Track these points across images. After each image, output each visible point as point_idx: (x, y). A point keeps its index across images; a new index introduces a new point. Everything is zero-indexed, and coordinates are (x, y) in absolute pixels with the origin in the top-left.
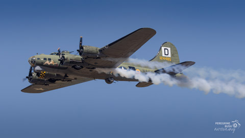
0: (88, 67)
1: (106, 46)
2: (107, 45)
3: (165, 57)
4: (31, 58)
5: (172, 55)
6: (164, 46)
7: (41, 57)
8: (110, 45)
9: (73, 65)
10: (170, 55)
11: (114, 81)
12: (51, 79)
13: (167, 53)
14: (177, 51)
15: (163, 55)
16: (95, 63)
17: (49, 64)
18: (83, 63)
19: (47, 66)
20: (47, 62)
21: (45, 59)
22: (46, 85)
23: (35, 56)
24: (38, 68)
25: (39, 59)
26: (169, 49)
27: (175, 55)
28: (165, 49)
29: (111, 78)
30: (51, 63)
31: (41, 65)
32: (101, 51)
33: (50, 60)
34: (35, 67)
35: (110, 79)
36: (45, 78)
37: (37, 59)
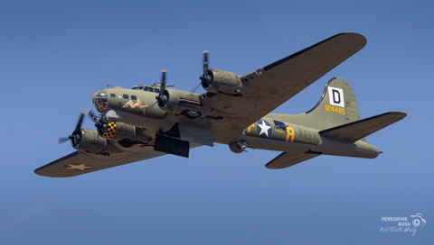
0: (210, 114)
1: (258, 71)
2: (262, 67)
3: (335, 107)
4: (97, 93)
5: (347, 103)
6: (332, 86)
7: (118, 92)
8: (266, 68)
9: (184, 108)
10: (342, 104)
11: (247, 149)
12: (124, 140)
13: (337, 100)
14: (353, 96)
15: (332, 103)
16: (225, 107)
17: (133, 107)
18: (202, 105)
19: (129, 110)
20: (130, 103)
21: (126, 97)
22: (105, 154)
23: (106, 90)
24: (111, 114)
25: (113, 95)
26: (341, 91)
27: (353, 103)
28: (334, 91)
29: (242, 141)
30: (137, 104)
31: (118, 107)
32: (245, 80)
33: (134, 98)
34: (107, 110)
35: (240, 144)
36: (115, 138)
37: (109, 96)
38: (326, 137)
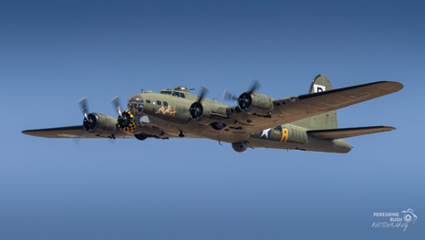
1: (292, 98)
8: (301, 98)
17: (164, 113)
18: (228, 118)
19: (161, 116)
20: (162, 109)
21: (159, 103)
23: (142, 95)
24: (145, 119)
25: (148, 102)
30: (167, 110)
31: (151, 113)
32: (277, 104)
33: (166, 104)
34: (141, 116)
37: (145, 103)
38: (313, 137)
